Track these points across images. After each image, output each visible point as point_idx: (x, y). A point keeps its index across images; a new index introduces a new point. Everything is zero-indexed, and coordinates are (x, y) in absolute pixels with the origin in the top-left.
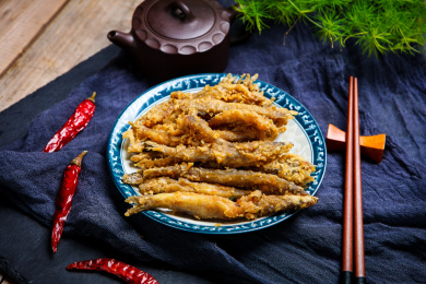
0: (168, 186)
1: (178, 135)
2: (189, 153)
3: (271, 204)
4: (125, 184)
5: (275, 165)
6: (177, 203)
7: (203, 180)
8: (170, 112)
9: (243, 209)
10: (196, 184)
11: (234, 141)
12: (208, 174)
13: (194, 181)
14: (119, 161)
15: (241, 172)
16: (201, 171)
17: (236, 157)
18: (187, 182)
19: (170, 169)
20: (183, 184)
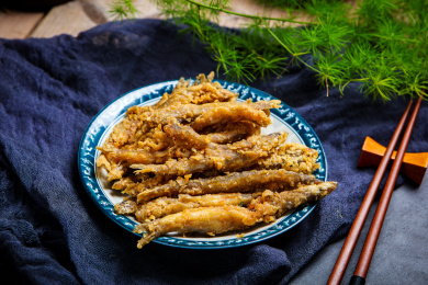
0: (169, 207)
1: (163, 149)
2: (182, 166)
3: (287, 200)
4: (119, 215)
5: (276, 159)
6: (188, 222)
7: (206, 191)
8: (134, 130)
9: (262, 212)
10: (199, 197)
11: (225, 142)
12: (209, 183)
13: (196, 194)
14: (100, 192)
15: (245, 174)
16: (202, 182)
17: (236, 159)
18: (189, 197)
19: (166, 188)
20: (184, 201)
